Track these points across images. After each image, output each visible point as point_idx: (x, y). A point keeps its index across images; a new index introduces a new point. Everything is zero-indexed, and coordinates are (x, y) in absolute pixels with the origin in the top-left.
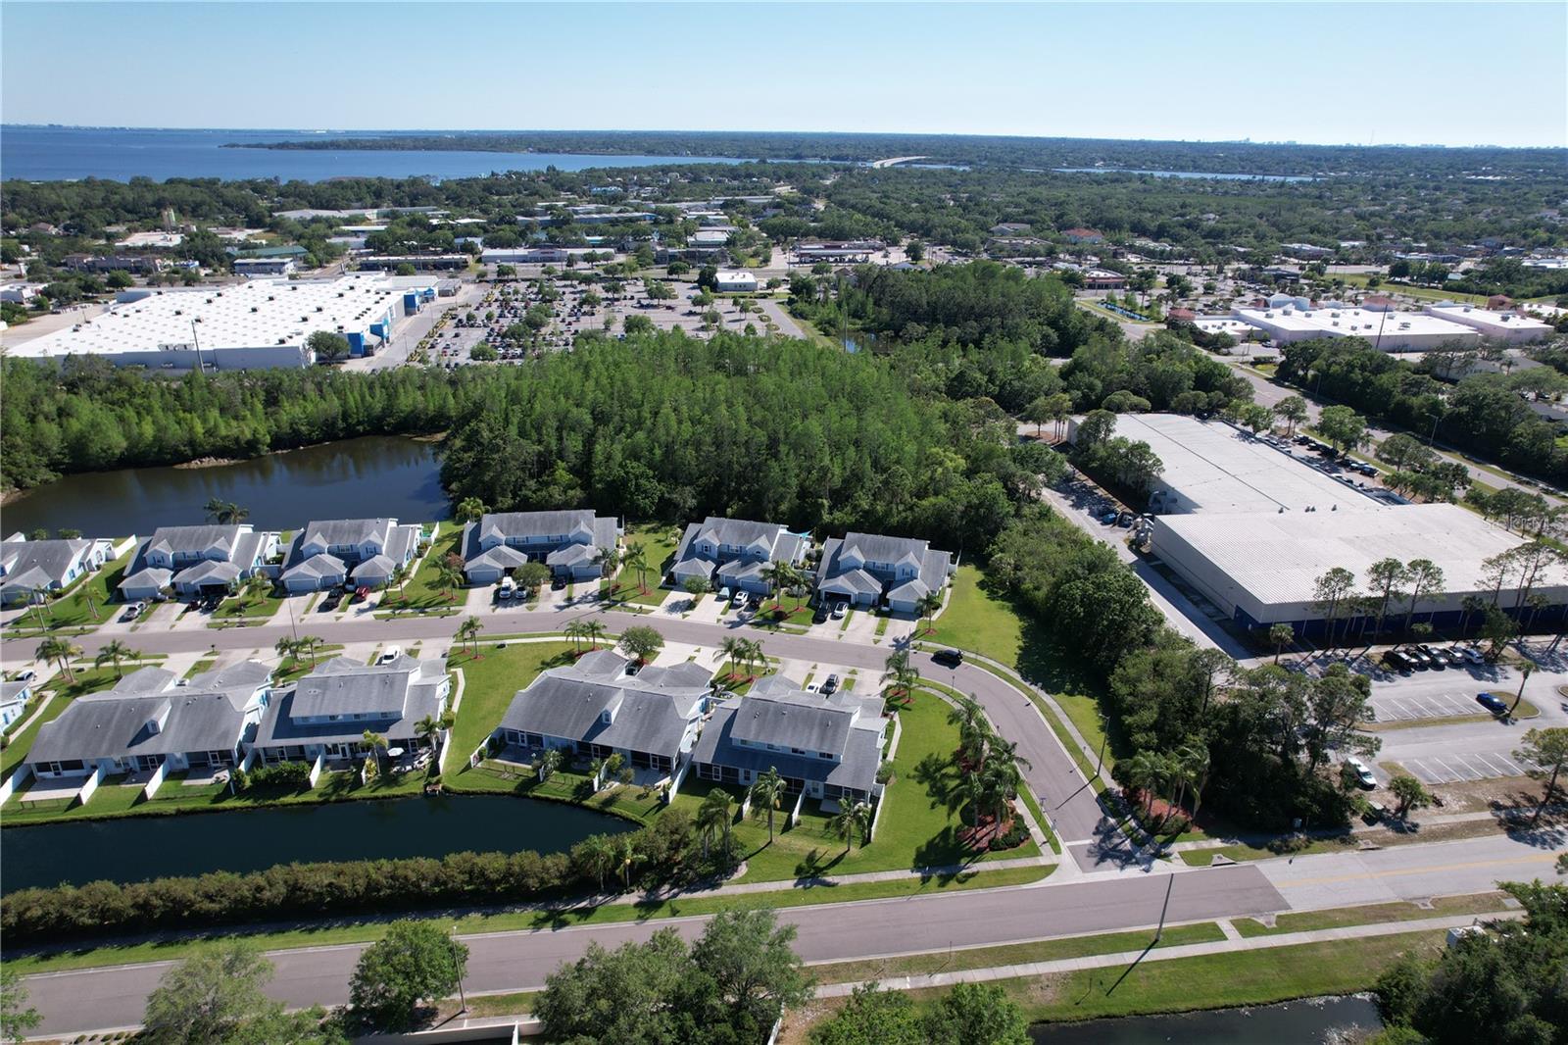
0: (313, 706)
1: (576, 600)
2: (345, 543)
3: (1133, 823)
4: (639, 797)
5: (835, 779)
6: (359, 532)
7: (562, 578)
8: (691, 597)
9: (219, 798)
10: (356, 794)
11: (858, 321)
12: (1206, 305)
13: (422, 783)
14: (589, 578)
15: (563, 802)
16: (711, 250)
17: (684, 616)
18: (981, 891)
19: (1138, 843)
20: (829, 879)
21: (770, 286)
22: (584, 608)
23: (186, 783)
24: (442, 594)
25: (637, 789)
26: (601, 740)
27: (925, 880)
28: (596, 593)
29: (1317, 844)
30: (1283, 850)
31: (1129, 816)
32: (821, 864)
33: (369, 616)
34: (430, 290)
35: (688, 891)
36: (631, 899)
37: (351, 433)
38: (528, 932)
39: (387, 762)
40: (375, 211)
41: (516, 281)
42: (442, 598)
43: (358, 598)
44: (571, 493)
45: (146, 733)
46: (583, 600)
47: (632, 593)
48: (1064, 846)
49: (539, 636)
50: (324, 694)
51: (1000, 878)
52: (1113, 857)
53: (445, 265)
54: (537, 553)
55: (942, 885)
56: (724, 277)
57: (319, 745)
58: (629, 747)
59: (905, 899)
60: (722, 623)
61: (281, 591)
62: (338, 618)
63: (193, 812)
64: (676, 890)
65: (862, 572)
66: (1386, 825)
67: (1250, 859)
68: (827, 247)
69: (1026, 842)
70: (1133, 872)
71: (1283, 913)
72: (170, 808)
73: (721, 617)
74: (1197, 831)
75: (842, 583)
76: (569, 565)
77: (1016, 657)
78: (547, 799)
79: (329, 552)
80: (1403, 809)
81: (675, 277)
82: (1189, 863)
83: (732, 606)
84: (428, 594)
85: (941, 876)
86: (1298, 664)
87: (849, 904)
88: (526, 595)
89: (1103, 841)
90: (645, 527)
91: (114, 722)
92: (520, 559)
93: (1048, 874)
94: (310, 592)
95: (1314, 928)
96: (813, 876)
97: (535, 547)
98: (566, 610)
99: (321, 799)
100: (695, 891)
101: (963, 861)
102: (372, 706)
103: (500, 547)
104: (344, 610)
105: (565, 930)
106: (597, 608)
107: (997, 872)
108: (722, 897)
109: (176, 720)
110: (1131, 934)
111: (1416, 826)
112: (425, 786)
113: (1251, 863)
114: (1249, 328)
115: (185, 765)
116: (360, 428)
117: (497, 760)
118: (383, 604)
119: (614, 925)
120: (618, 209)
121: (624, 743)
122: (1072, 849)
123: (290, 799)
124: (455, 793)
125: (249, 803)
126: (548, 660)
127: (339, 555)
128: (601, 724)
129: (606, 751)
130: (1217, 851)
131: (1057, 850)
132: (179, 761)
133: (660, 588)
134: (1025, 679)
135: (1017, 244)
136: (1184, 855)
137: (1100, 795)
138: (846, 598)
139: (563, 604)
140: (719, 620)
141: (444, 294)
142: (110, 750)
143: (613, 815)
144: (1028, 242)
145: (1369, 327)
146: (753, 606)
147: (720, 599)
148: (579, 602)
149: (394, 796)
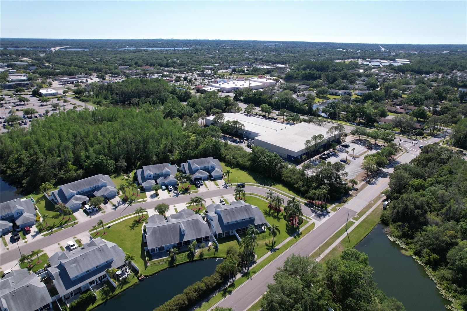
0: (78, 270)
1: (117, 205)
3: (317, 208)
4: (208, 250)
5: (256, 223)
6: (8, 207)
7: (107, 199)
8: (154, 192)
10: (116, 292)
13: (136, 278)
14: (114, 197)
15: (187, 262)
17: (159, 198)
18: (307, 235)
19: (322, 211)
20: (276, 248)
24: (63, 219)
25: (206, 249)
26: (185, 239)
27: (295, 237)
28: (121, 201)
29: (348, 198)
30: (345, 202)
31: (315, 207)
32: (271, 245)
33: (40, 236)
36: (239, 276)
38: (223, 299)
42: (64, 221)
46: (119, 204)
47: (134, 197)
48: (310, 217)
49: (118, 220)
50: (79, 264)
51: (308, 230)
52: (321, 216)
54: (90, 194)
55: (299, 237)
56: (43, 92)
57: (87, 284)
58: (195, 238)
59: (296, 243)
60: (172, 197)
62: (26, 242)
64: (247, 268)
65: (200, 170)
66: (354, 190)
69: (304, 220)
70: (327, 218)
71: (357, 214)
73: (170, 195)
74: (329, 204)
76: (105, 194)
77: (254, 180)
78: (181, 264)
80: (352, 186)
81: (20, 93)
82: (334, 211)
83: (170, 191)
84: (57, 221)
85: (297, 235)
88: (97, 209)
89: (316, 214)
92: (86, 198)
93: (315, 225)
95: (364, 214)
96: (273, 249)
97: (87, 192)
98: (117, 209)
99: (104, 301)
100: (251, 266)
101: (297, 230)
102: (101, 261)
103: (76, 196)
104: (24, 238)
105: (233, 292)
106: (126, 205)
107: (306, 229)
108: (260, 263)
110: (340, 230)
111: (357, 188)
112: (138, 278)
113: (343, 206)
114: (217, 88)
117: (153, 260)
118: (40, 230)
119: (243, 284)
121: (193, 237)
122: (313, 218)
124: (150, 276)
126: (132, 226)
127: (5, 219)
128: (182, 235)
130: (335, 207)
131: (311, 219)
133: (141, 193)
134: (262, 185)
136: (331, 210)
137: (305, 204)
138: (200, 179)
139: (114, 207)
140: (170, 196)
143: (206, 259)
145: (243, 85)
146: (176, 189)
147: (164, 190)
148: (119, 205)
149: (130, 287)
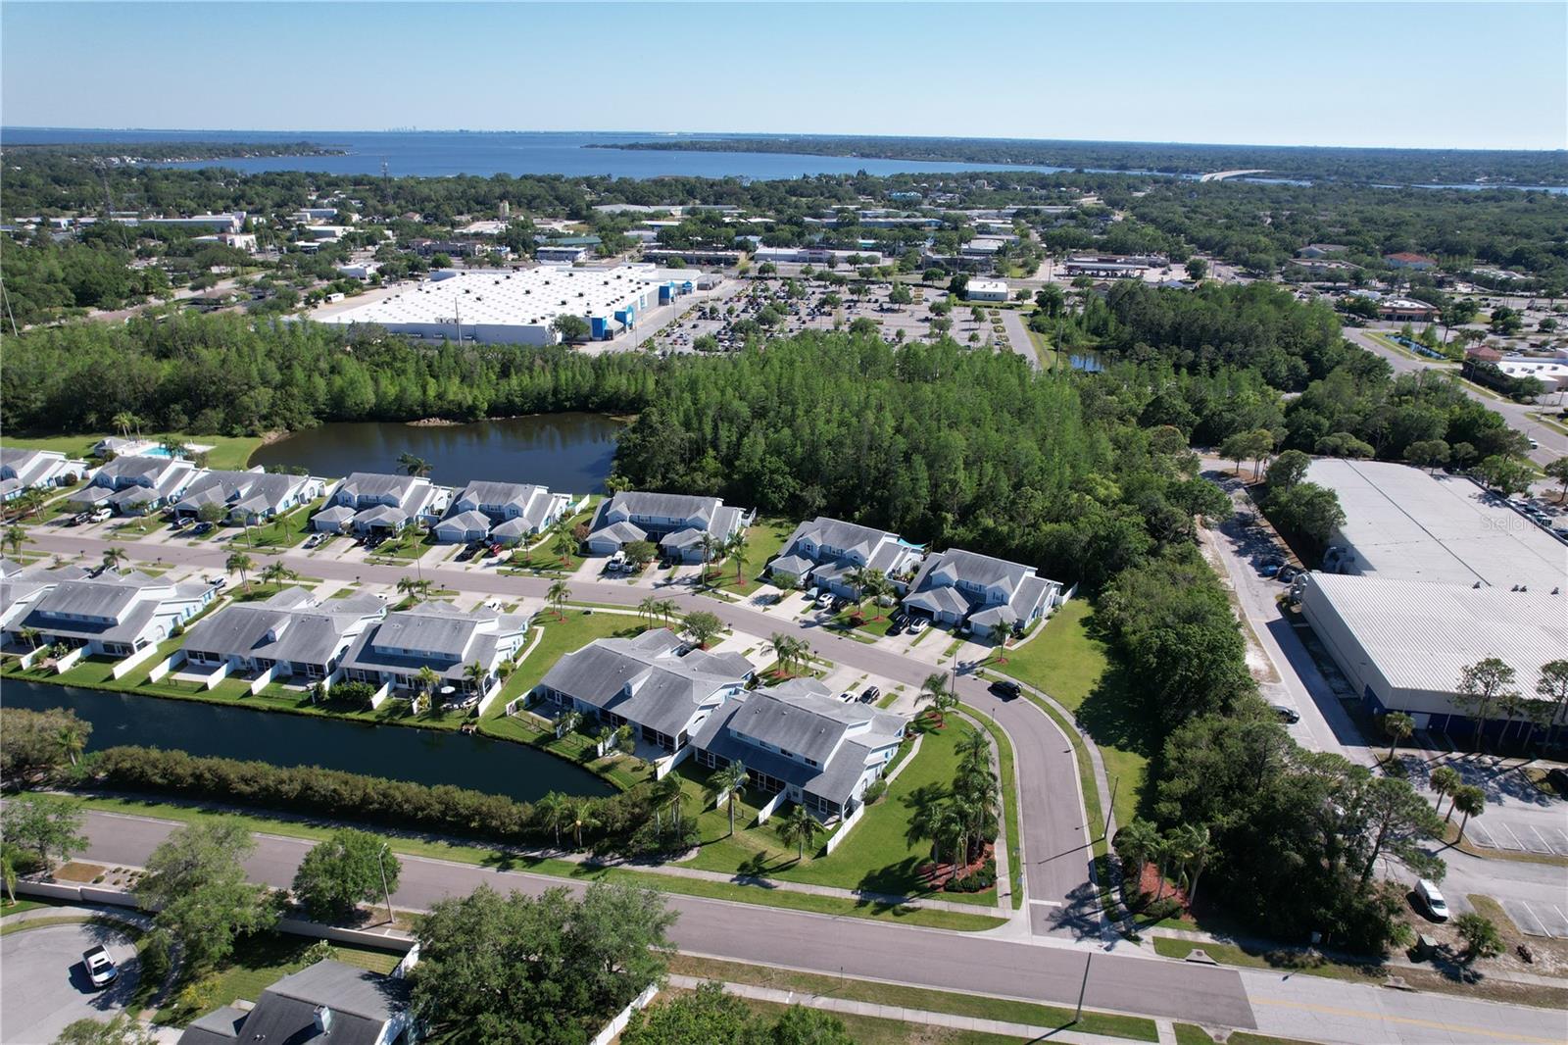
0: (393, 638)
1: (674, 581)
2: (494, 502)
3: (1116, 897)
4: (635, 769)
5: (814, 786)
6: (508, 494)
7: (670, 558)
8: (781, 592)
9: (302, 704)
10: (406, 721)
11: (1095, 338)
12: (1532, 345)
13: (462, 721)
14: (696, 562)
15: (568, 761)
16: (976, 258)
17: (765, 610)
19: (1112, 917)
20: (768, 881)
21: (1020, 297)
22: (680, 589)
23: (285, 687)
24: (562, 559)
25: (635, 761)
26: (617, 710)
27: (861, 904)
28: (696, 577)
29: (1330, 967)
31: (1117, 887)
32: (767, 866)
34: (688, 283)
35: (630, 863)
37: (559, 408)
38: (474, 867)
39: (438, 698)
40: (681, 208)
41: (775, 279)
42: (560, 563)
43: (490, 554)
44: (713, 480)
45: (266, 640)
46: (682, 581)
47: (728, 581)
48: (1026, 902)
49: (625, 609)
50: (403, 630)
52: (1074, 925)
53: (717, 261)
54: (655, 532)
55: (875, 913)
56: (974, 286)
57: (390, 673)
58: (639, 720)
59: (830, 918)
60: (797, 621)
61: (433, 539)
62: (467, 568)
63: (280, 712)
64: (622, 860)
65: (952, 591)
66: (1437, 966)
67: (1236, 963)
68: (1101, 261)
69: (989, 890)
70: (1091, 946)
71: (1243, 1031)
72: (265, 705)
73: (800, 615)
74: (1191, 921)
75: (928, 599)
76: (680, 547)
77: (1082, 700)
78: (557, 755)
79: (481, 510)
80: (1470, 954)
81: (929, 283)
82: (1159, 951)
83: (815, 607)
84: (550, 557)
85: (877, 904)
86: (1421, 762)
87: (773, 909)
88: (630, 569)
89: (1072, 907)
90: (773, 521)
91: (248, 627)
92: (641, 535)
93: (993, 927)
94: (456, 542)
96: (754, 875)
97: (656, 526)
98: (661, 588)
99: (376, 720)
100: (637, 864)
101: (910, 895)
102: (439, 647)
103: (624, 524)
104: (476, 562)
105: (509, 873)
106: (690, 590)
108: (659, 875)
109: (292, 631)
110: (1049, 1008)
111: (1479, 977)
112: (463, 725)
113: (1235, 968)
115: (290, 672)
116: (568, 404)
117: (529, 712)
118: (510, 560)
120: (906, 214)
121: (636, 716)
122: (1033, 908)
123: (354, 715)
124: (485, 735)
125: (322, 712)
126: (620, 632)
127: (488, 514)
128: (624, 696)
129: (622, 721)
130: (1200, 946)
131: (1016, 904)
132: (285, 668)
133: (757, 580)
134: (1080, 724)
135: (1319, 267)
136: (1157, 941)
137: (1096, 859)
138: (928, 614)
139: (663, 583)
140: (796, 618)
141: (702, 287)
142: (238, 649)
143: (606, 781)
144: (1334, 266)
146: (835, 609)
147: (808, 598)
148: (676, 583)
149: (435, 729)
